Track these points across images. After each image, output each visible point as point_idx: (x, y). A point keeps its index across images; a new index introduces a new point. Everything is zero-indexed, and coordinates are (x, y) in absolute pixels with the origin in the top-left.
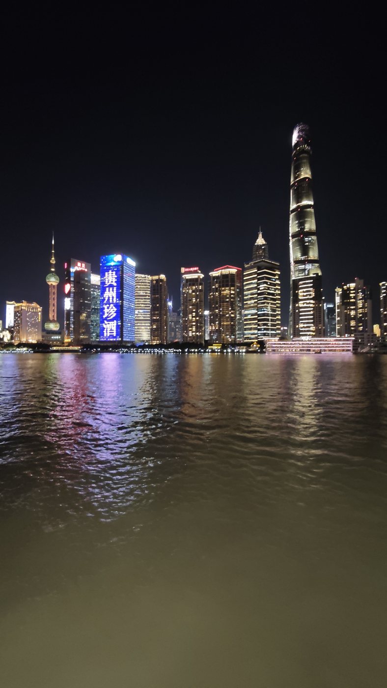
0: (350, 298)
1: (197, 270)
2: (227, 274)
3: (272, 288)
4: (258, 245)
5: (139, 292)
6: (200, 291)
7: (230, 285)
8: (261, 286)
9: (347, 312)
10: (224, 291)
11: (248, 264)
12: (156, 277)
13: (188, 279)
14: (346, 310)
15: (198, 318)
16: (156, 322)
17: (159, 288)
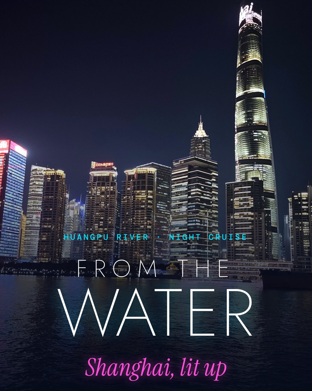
0: (303, 211)
1: (111, 166)
2: (144, 174)
3: (207, 194)
4: (197, 138)
5: (37, 190)
6: (112, 193)
7: (146, 188)
8: (192, 190)
9: (299, 229)
10: (138, 194)
11: (177, 161)
12: (52, 172)
13: (96, 177)
14: (297, 225)
15: (106, 229)
16: (45, 232)
17: (55, 187)
